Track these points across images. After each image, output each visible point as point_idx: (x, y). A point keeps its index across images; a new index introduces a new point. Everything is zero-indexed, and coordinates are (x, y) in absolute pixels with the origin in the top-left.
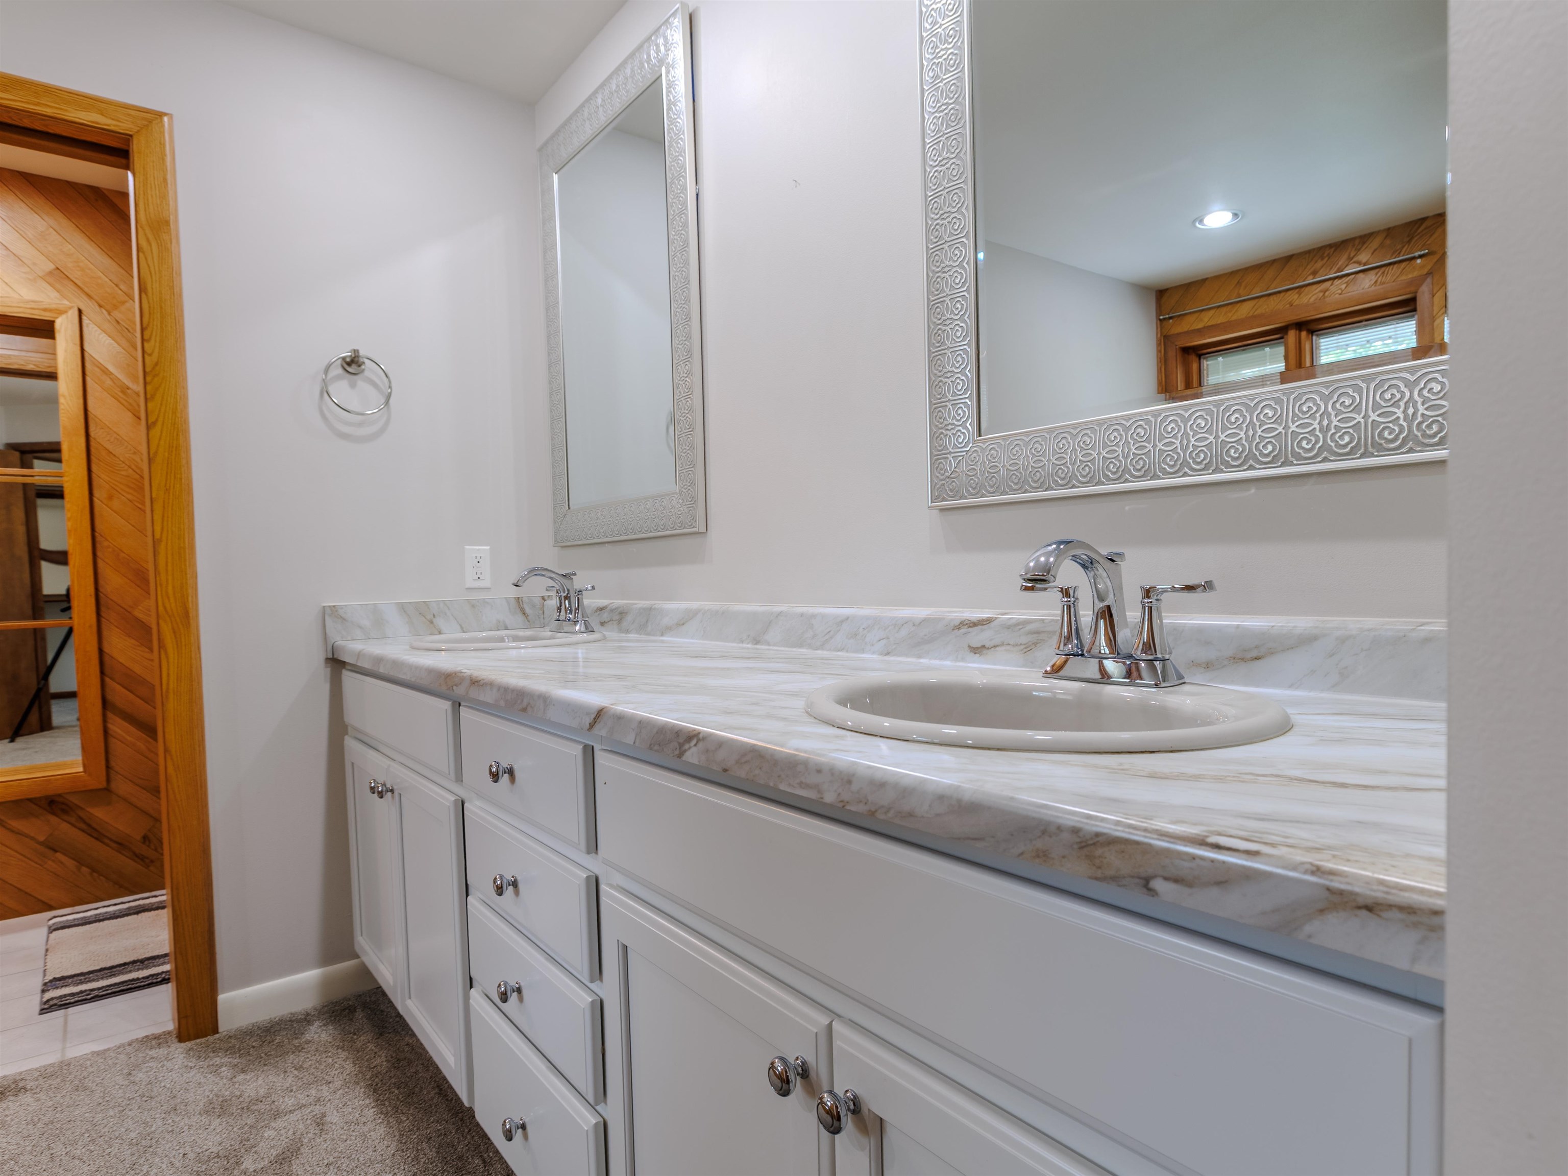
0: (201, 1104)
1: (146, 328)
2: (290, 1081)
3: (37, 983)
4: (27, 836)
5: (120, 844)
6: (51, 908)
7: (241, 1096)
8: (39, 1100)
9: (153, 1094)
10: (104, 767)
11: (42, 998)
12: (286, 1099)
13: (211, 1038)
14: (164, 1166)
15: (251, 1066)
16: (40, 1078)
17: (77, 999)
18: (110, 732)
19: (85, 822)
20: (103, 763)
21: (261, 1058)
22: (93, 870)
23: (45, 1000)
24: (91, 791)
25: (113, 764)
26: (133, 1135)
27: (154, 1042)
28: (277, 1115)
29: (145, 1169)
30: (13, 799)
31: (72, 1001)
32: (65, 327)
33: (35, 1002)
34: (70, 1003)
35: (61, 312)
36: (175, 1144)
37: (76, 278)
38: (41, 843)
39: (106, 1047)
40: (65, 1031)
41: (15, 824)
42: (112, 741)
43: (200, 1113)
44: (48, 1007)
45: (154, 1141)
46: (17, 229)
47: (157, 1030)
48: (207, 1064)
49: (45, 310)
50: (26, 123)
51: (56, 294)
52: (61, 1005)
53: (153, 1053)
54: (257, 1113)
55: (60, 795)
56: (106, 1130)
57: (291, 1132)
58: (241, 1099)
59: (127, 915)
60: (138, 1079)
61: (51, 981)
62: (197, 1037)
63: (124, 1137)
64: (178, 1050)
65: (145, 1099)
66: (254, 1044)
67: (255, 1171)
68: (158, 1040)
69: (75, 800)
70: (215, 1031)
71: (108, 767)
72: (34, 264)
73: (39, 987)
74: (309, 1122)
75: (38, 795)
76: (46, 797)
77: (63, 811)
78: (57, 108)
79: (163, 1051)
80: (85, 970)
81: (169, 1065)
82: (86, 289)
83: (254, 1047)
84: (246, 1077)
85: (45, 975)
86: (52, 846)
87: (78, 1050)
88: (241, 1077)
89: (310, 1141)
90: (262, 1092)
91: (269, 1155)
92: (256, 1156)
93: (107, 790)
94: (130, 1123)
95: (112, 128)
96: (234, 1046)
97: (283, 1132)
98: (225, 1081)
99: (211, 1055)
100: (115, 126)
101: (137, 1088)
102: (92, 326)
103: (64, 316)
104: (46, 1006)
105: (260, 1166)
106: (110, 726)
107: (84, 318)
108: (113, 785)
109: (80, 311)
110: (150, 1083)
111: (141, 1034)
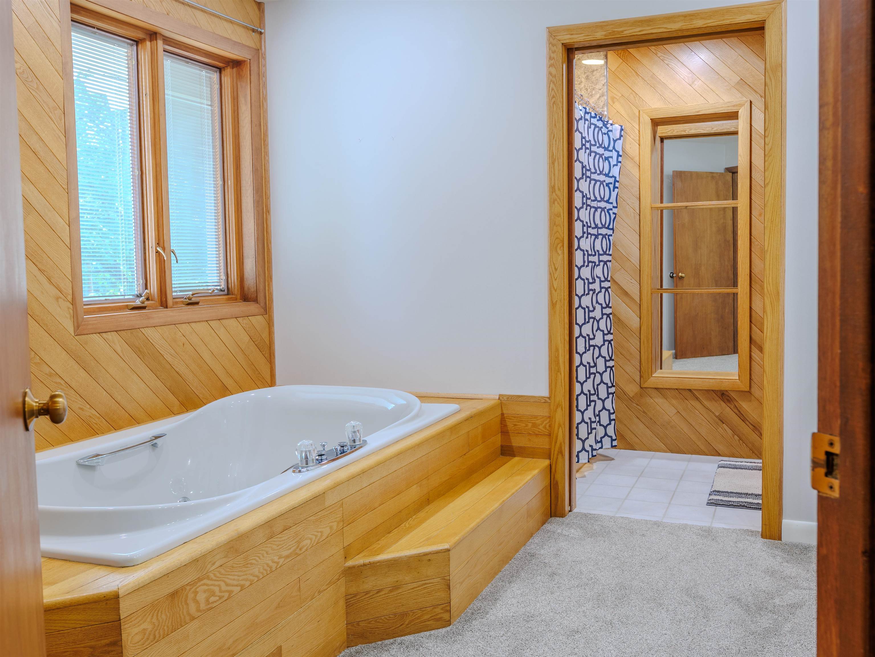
0: (764, 568)
1: (767, 129)
2: (809, 576)
3: (708, 490)
4: (711, 411)
5: (754, 426)
6: (719, 455)
7: (783, 572)
8: (698, 538)
9: (743, 555)
10: (749, 378)
11: (709, 497)
12: (804, 583)
13: (776, 541)
14: (740, 585)
15: (792, 561)
16: (700, 530)
17: (723, 503)
18: (753, 358)
19: (738, 409)
20: (748, 376)
21: (798, 559)
22: (740, 439)
23: (709, 498)
24: (742, 391)
25: (753, 377)
26: (731, 568)
27: (750, 533)
28: (796, 588)
29: (733, 583)
30: (706, 389)
31: (721, 503)
32: (743, 113)
33: (705, 498)
34: (720, 504)
35: (741, 105)
36: (748, 579)
37: (750, 83)
38: (717, 417)
39: (729, 528)
40: (714, 515)
41: (707, 403)
42: (753, 363)
43: (762, 571)
44: (710, 503)
45: (739, 574)
46: (723, 61)
47: (753, 529)
48: (771, 552)
49: (734, 106)
50: (719, 30)
51: (740, 95)
52: (716, 504)
53: (748, 538)
54: (788, 582)
55: (727, 391)
56: (721, 561)
57: (801, 597)
58: (782, 573)
59: (755, 469)
60: (739, 546)
61: (713, 491)
62: (770, 538)
63: (727, 567)
64: (760, 541)
65: (739, 555)
66: (797, 552)
67: (779, 605)
68: (752, 533)
69: (733, 395)
70: (780, 539)
71: (750, 379)
72: (730, 80)
73: (709, 492)
74: (812, 597)
75: (717, 389)
76: (721, 391)
77: (728, 400)
78: (731, 19)
79: (753, 539)
80: (729, 491)
81: (754, 545)
82: (755, 88)
83: (796, 553)
84: (788, 565)
85: (712, 488)
86: (722, 420)
87: (717, 525)
88: (785, 564)
89: (809, 605)
90: (793, 575)
91: (788, 602)
92: (781, 600)
93: (749, 392)
94: (731, 562)
95: (756, 19)
96: (787, 549)
97: (797, 595)
98: (777, 563)
99: (774, 549)
100: (757, 18)
101: (737, 550)
102: (757, 110)
103: (743, 107)
104: (709, 502)
105: (782, 604)
106: (753, 354)
107: (753, 106)
108: (753, 390)
109: (751, 102)
110: (744, 550)
111: (745, 528)
